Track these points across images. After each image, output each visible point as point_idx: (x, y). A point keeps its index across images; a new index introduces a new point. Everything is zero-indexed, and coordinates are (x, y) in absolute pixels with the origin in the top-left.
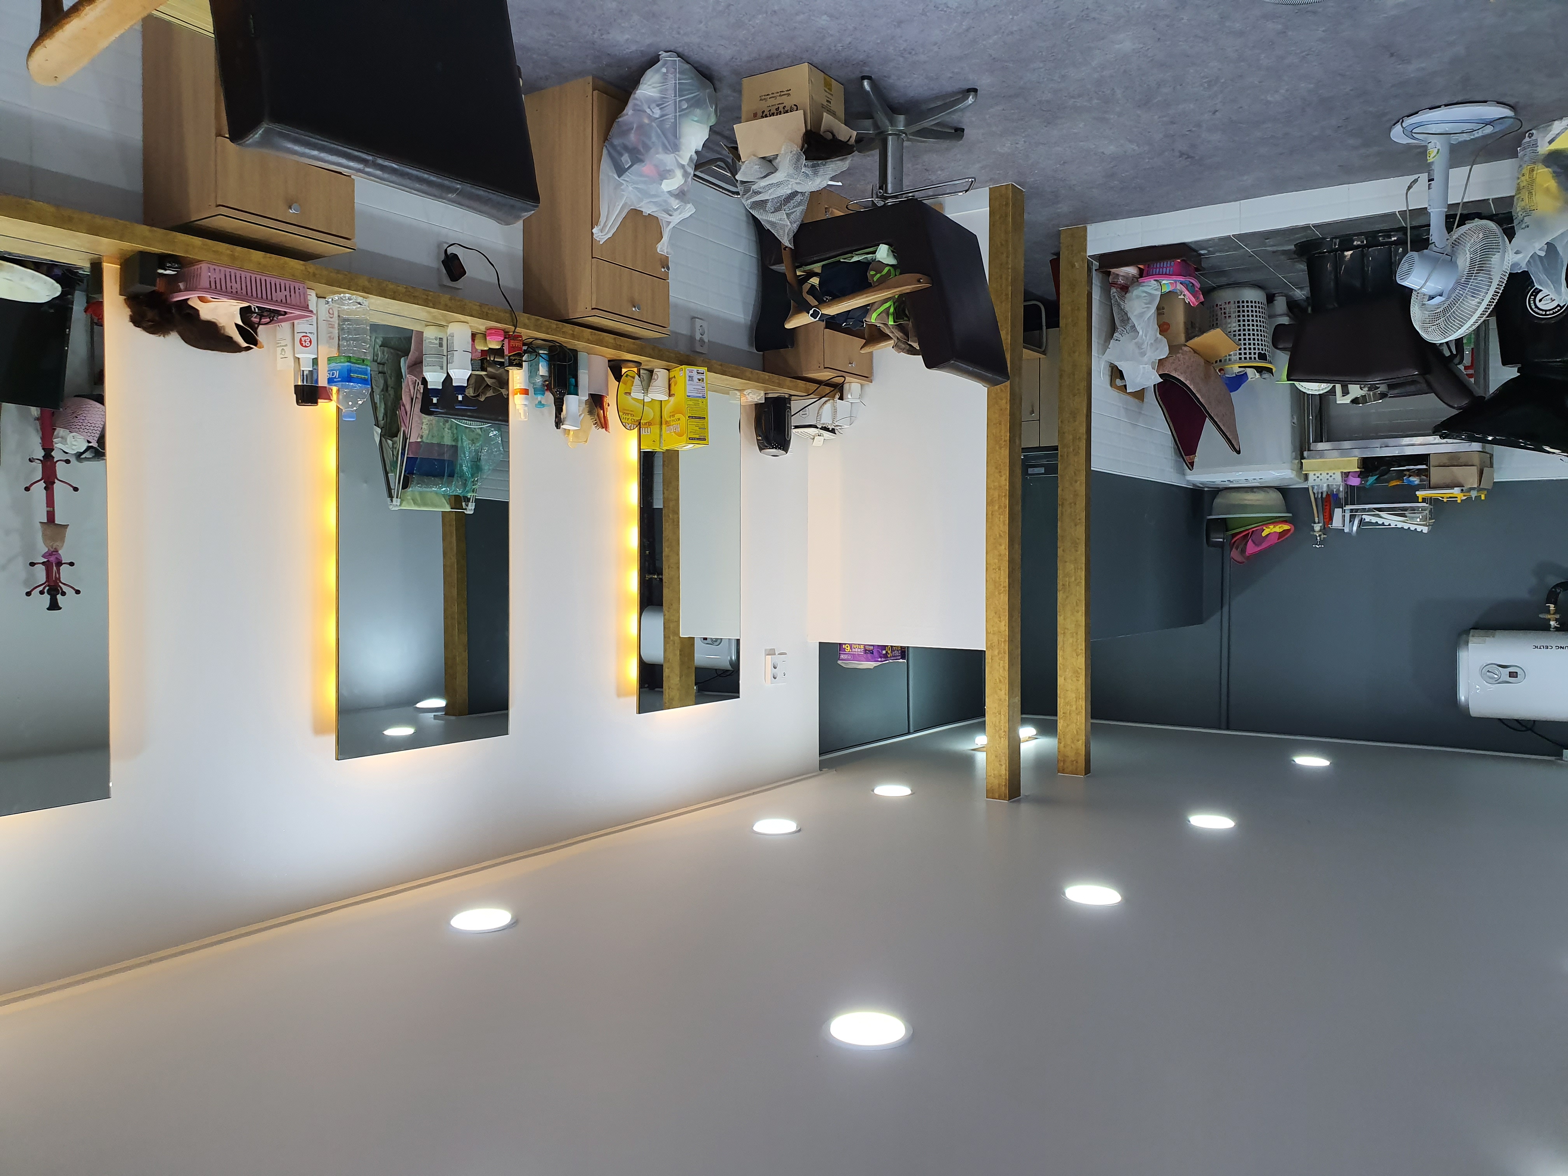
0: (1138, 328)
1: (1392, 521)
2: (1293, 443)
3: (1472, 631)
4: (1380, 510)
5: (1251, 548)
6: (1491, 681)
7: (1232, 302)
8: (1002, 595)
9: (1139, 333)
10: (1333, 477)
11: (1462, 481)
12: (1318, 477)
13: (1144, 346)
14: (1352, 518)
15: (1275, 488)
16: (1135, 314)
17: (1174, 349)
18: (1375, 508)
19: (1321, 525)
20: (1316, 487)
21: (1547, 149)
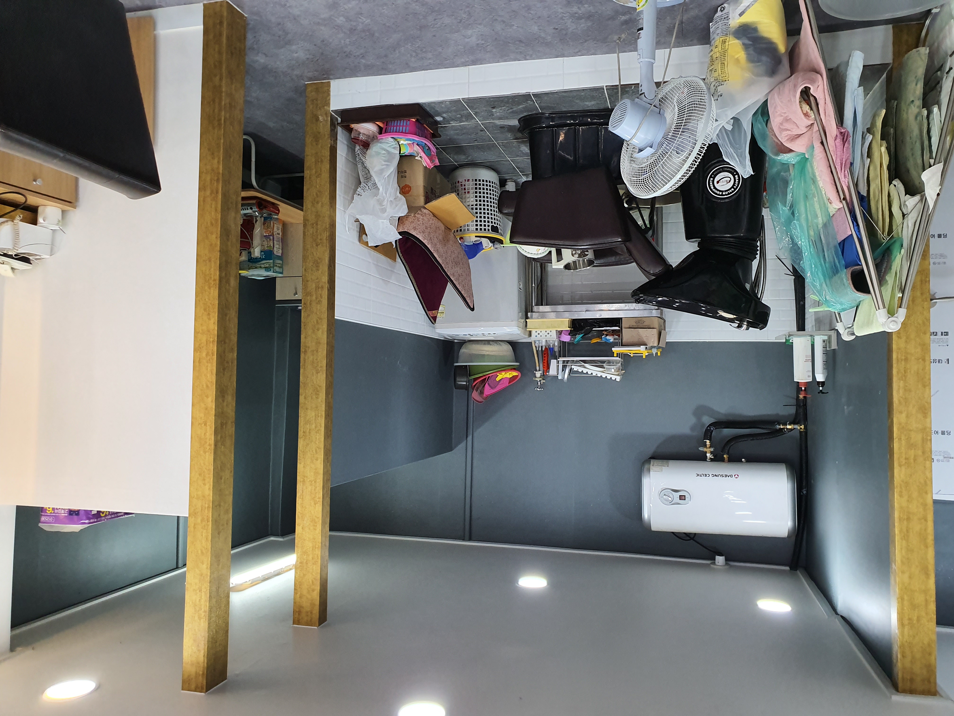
0: (379, 185)
1: (593, 370)
2: (520, 306)
3: (652, 461)
4: (585, 362)
5: (488, 391)
6: (666, 502)
7: (471, 180)
8: (207, 454)
9: (379, 189)
10: (550, 335)
11: (645, 340)
12: (539, 334)
13: (385, 203)
14: (564, 367)
15: (507, 342)
16: (374, 171)
17: (412, 208)
18: (581, 361)
19: (541, 372)
20: (537, 342)
21: (738, 21)
